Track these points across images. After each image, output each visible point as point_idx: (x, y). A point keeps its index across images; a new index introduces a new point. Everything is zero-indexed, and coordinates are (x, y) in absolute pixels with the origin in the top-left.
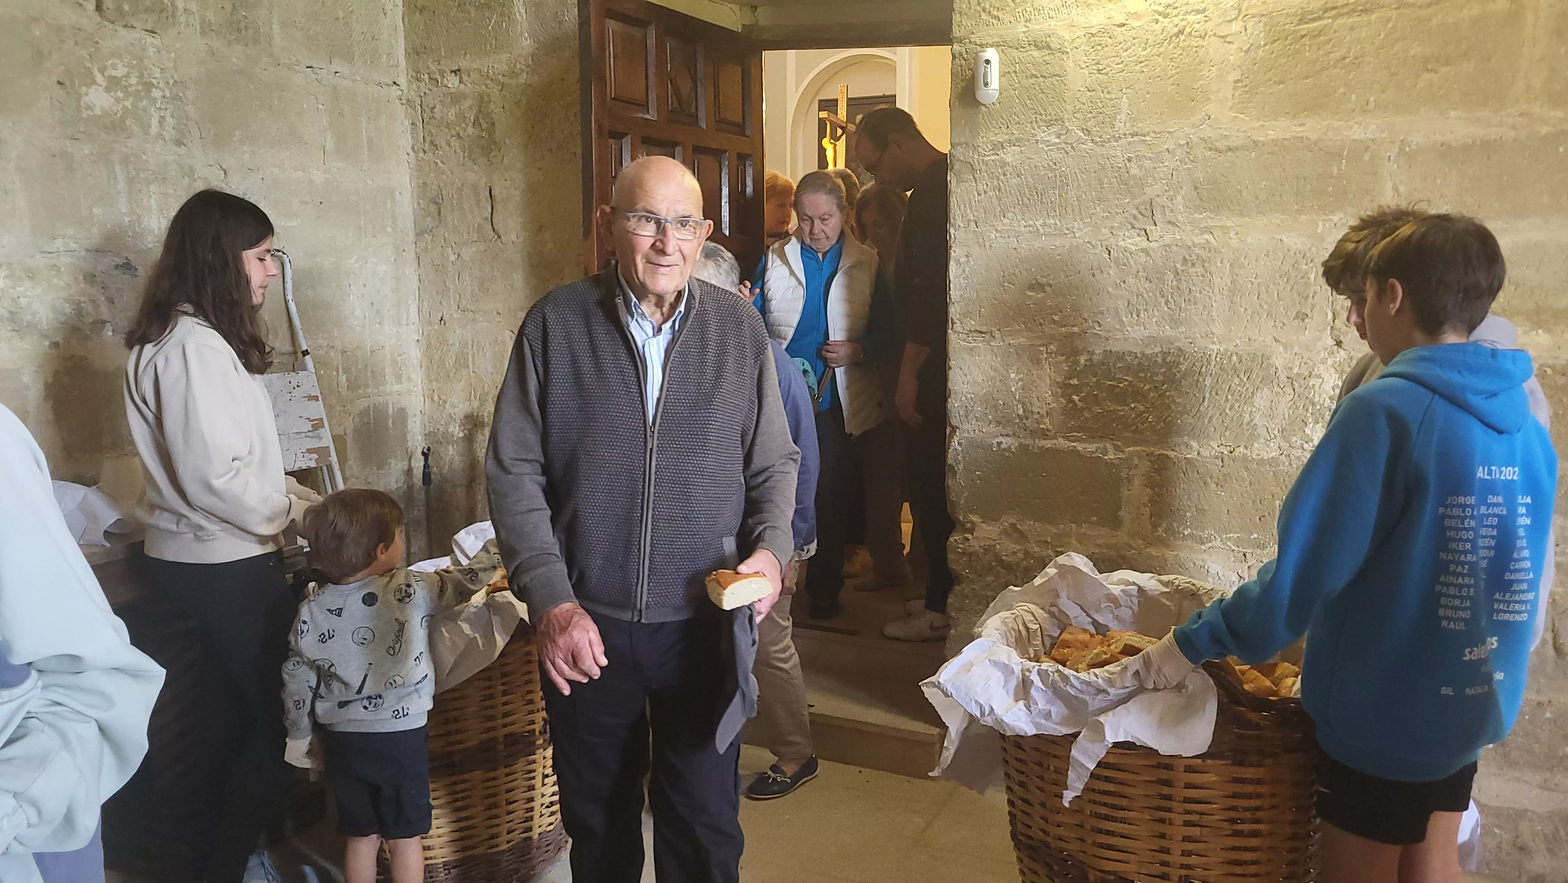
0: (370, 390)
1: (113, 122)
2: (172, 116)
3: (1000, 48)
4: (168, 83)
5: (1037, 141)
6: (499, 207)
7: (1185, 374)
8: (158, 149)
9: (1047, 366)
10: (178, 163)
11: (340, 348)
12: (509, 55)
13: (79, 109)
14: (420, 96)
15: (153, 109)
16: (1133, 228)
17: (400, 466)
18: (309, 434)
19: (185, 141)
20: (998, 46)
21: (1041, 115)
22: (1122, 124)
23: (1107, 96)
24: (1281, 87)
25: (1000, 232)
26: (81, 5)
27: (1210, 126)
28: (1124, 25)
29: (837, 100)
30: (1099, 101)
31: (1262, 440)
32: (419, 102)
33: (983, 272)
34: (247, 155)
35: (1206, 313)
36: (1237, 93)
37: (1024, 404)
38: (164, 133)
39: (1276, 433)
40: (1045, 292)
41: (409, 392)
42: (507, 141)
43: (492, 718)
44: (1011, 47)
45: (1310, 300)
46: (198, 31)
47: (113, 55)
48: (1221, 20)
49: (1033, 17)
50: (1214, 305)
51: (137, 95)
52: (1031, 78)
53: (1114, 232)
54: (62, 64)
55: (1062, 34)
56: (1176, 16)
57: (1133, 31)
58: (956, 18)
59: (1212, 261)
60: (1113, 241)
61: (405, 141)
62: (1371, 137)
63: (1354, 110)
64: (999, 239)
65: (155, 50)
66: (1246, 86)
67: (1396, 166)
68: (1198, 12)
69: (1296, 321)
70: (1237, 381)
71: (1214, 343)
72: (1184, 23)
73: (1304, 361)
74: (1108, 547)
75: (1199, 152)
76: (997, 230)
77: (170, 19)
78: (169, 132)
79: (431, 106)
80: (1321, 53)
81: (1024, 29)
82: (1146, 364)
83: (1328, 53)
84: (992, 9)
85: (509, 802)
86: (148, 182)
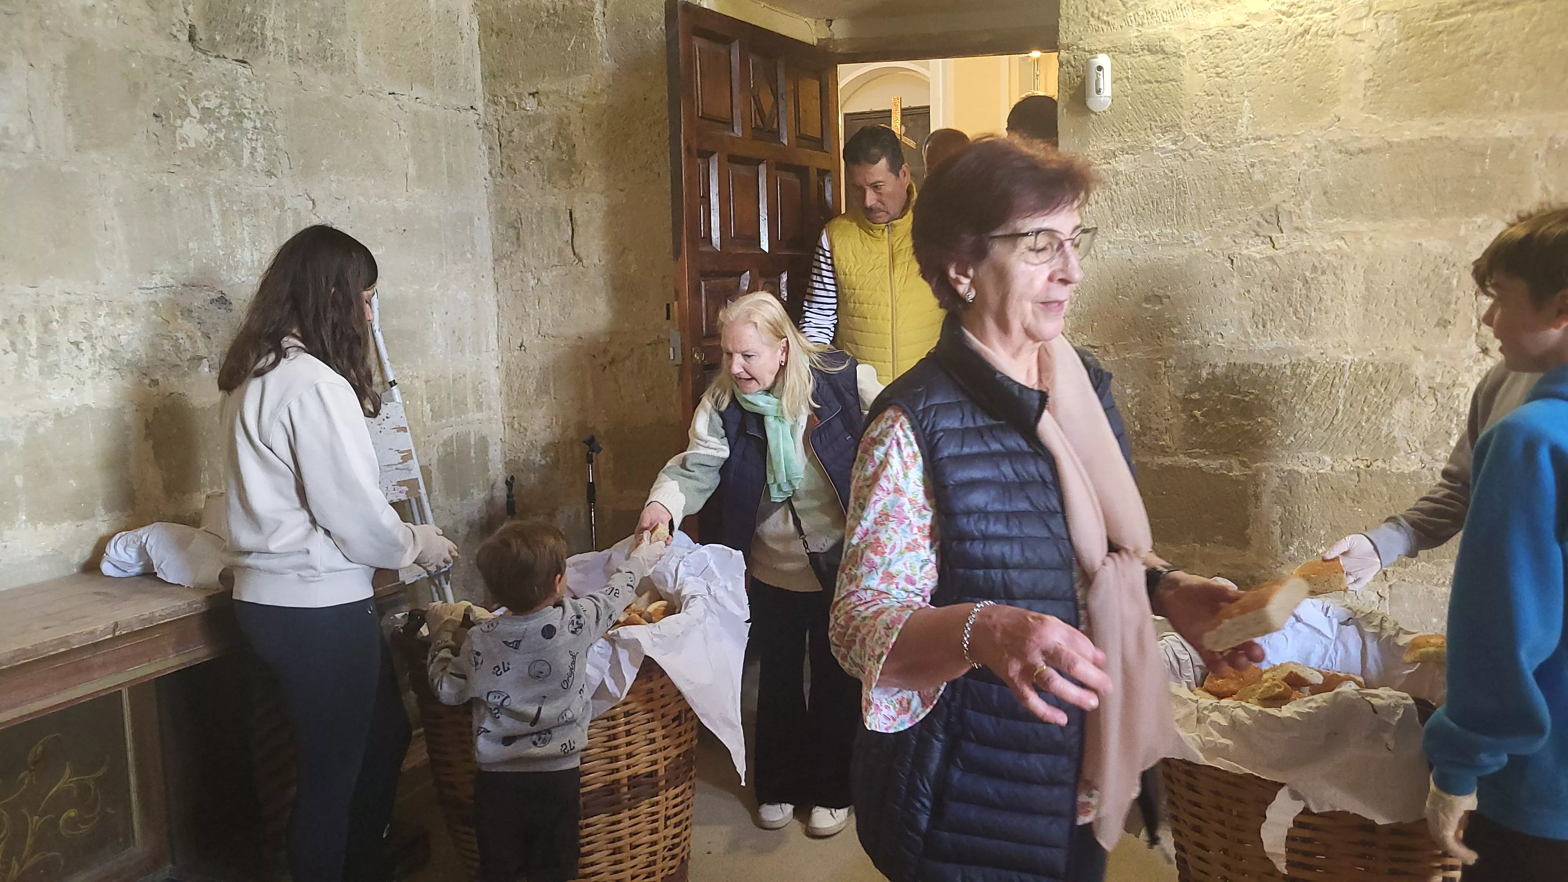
0: (453, 419)
1: (206, 154)
2: (263, 147)
3: (1111, 54)
4: (258, 113)
5: (1152, 149)
6: (579, 230)
7: (1316, 385)
8: (250, 181)
9: (1166, 381)
10: (269, 195)
11: (424, 378)
12: (588, 75)
13: (174, 142)
14: (497, 120)
15: (245, 140)
16: (1257, 235)
17: (482, 495)
18: (400, 466)
19: (275, 172)
20: (1108, 52)
21: (1156, 121)
22: (1244, 129)
23: (1227, 100)
24: (1415, 85)
25: (1114, 243)
26: (175, 37)
27: (1340, 128)
28: (1244, 26)
29: (890, 111)
30: (1218, 105)
31: (1402, 453)
32: (496, 126)
33: (1095, 285)
34: (334, 185)
35: (1338, 322)
36: (1369, 93)
37: (1141, 420)
38: (256, 164)
39: (1418, 445)
40: (1162, 304)
41: (490, 420)
42: (588, 163)
43: (615, 759)
44: (1123, 52)
45: (1453, 306)
46: (287, 59)
47: (206, 86)
48: (1350, 18)
49: (1145, 21)
50: (1347, 313)
51: (229, 125)
52: (1145, 84)
53: (1237, 241)
54: (157, 96)
55: (1177, 37)
56: (1301, 15)
57: (1254, 32)
58: (1063, 24)
59: (1344, 268)
60: (1236, 249)
61: (484, 167)
62: (1516, 135)
63: (1497, 108)
64: (1114, 251)
65: (246, 80)
66: (1378, 86)
67: (1544, 165)
68: (1325, 10)
69: (1437, 328)
70: (1373, 392)
71: (1347, 353)
72: (1310, 22)
73: (1448, 369)
74: (1237, 567)
75: (1328, 154)
76: (1110, 242)
77: (260, 47)
78: (261, 164)
79: (509, 129)
80: (1460, 49)
81: (1136, 34)
82: (1275, 376)
83: (1468, 49)
84: (1101, 14)
85: (633, 847)
86: (241, 214)
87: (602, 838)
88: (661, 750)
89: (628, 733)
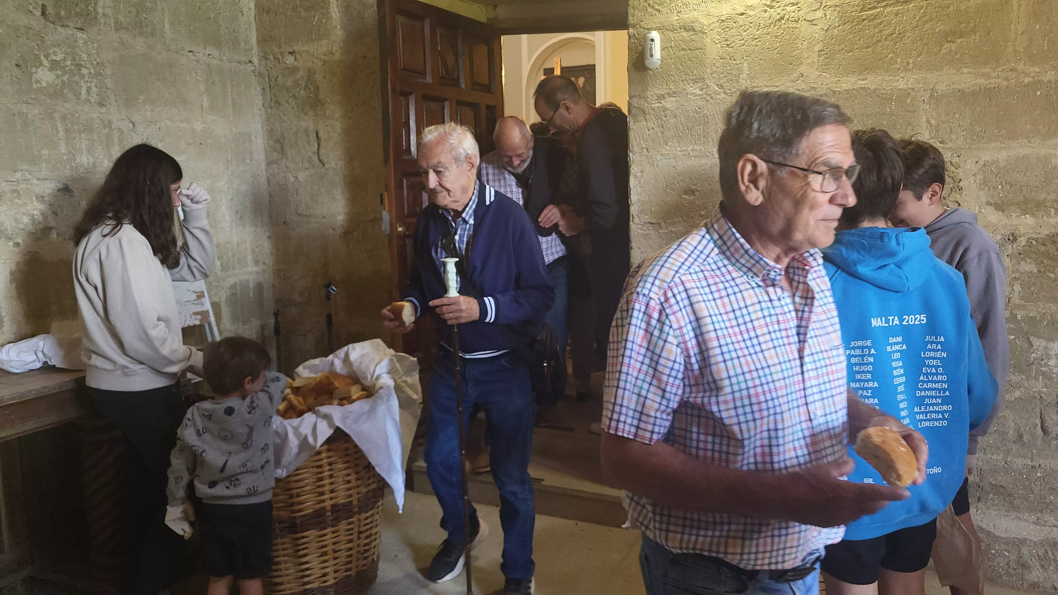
0: (237, 271)
1: (55, 91)
2: (96, 87)
3: (661, 31)
4: (92, 64)
5: (687, 93)
6: (323, 144)
8: (86, 110)
10: (100, 119)
12: (327, 41)
13: (31, 83)
14: (268, 70)
15: (82, 82)
17: (258, 323)
18: (196, 302)
19: (105, 103)
20: (659, 29)
21: (690, 75)
22: (744, 81)
23: (734, 62)
24: (850, 54)
25: (664, 155)
26: (31, 12)
27: (803, 81)
28: (743, 14)
29: (554, 68)
30: (728, 65)
32: (267, 74)
33: (653, 182)
34: (148, 113)
36: (821, 59)
38: (91, 98)
40: (694, 195)
41: (264, 271)
42: (328, 100)
43: (322, 494)
44: (668, 30)
46: (113, 28)
47: (54, 45)
48: (809, 10)
49: (682, 10)
51: (71, 73)
52: (682, 51)
54: (18, 52)
55: (702, 20)
56: (779, 7)
57: (750, 18)
58: (631, 11)
61: (258, 101)
62: (911, 87)
63: (899, 69)
64: (663, 160)
65: (83, 42)
66: (826, 54)
67: (928, 106)
68: (793, 4)
72: (784, 12)
76: (661, 154)
77: (93, 20)
78: (94, 98)
79: (275, 77)
80: (876, 30)
81: (677, 18)
83: (881, 31)
84: (654, 5)
85: (335, 552)
86: (80, 132)
87: (313, 546)
88: (354, 488)
89: (331, 476)
